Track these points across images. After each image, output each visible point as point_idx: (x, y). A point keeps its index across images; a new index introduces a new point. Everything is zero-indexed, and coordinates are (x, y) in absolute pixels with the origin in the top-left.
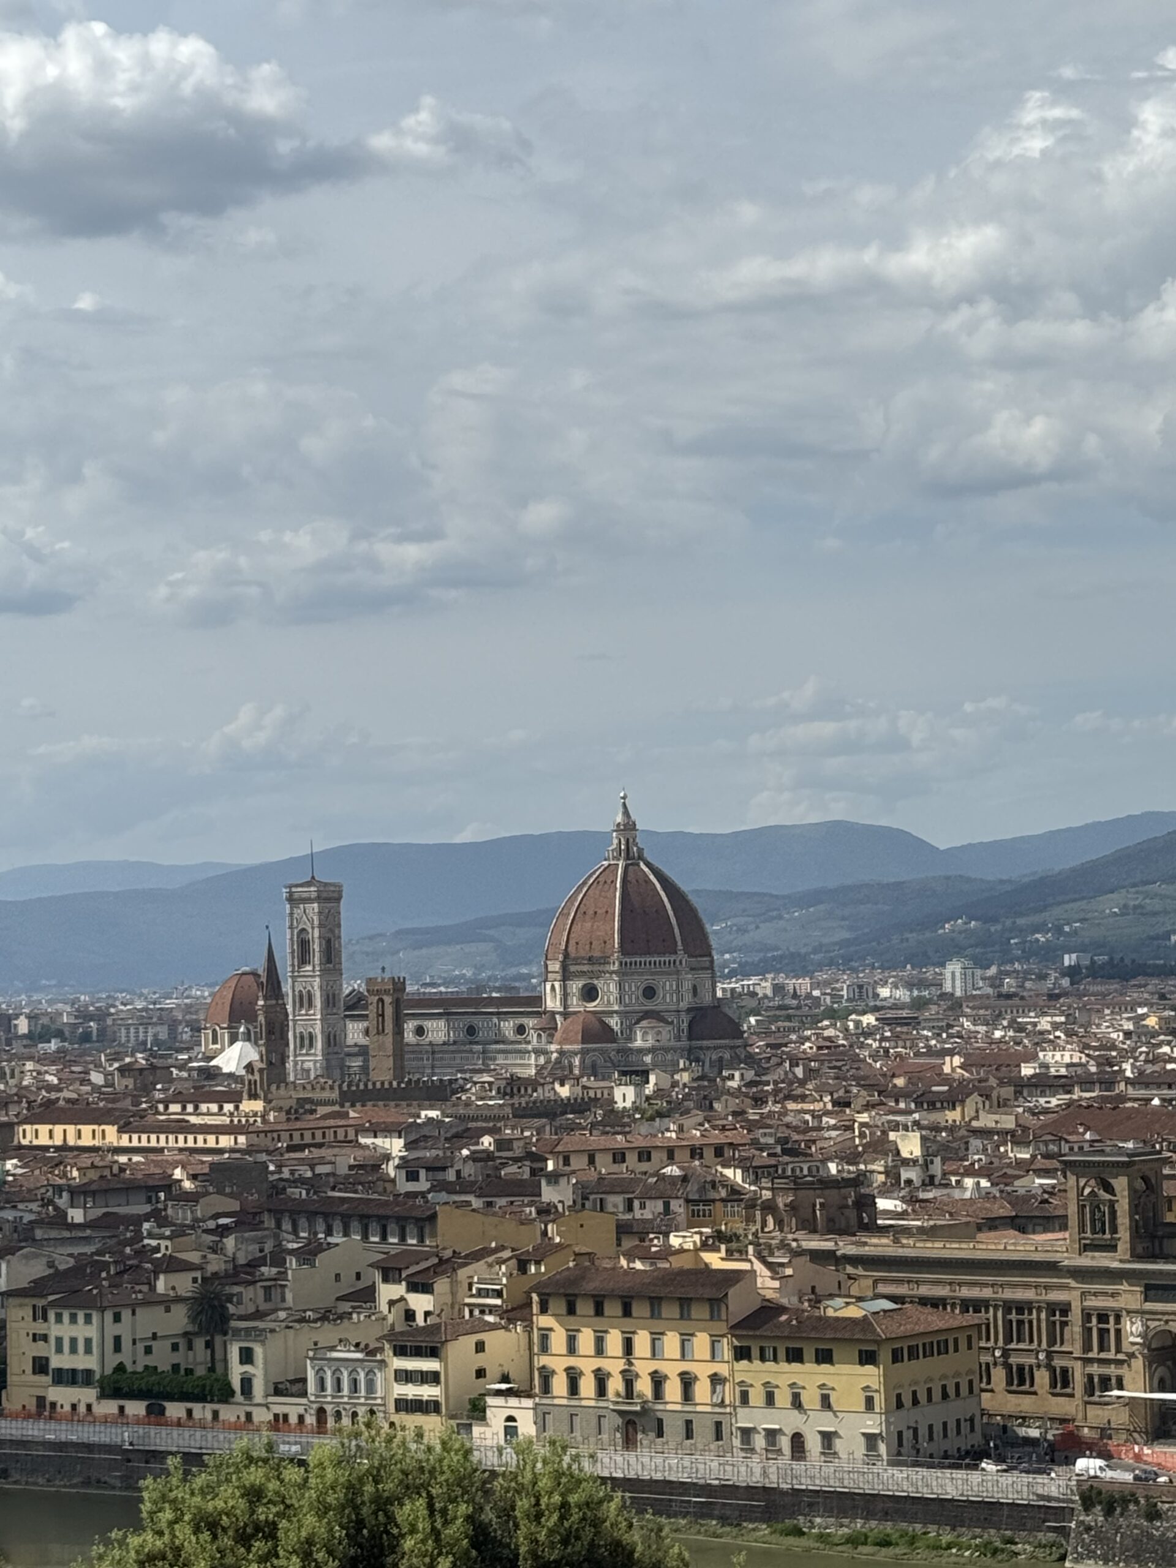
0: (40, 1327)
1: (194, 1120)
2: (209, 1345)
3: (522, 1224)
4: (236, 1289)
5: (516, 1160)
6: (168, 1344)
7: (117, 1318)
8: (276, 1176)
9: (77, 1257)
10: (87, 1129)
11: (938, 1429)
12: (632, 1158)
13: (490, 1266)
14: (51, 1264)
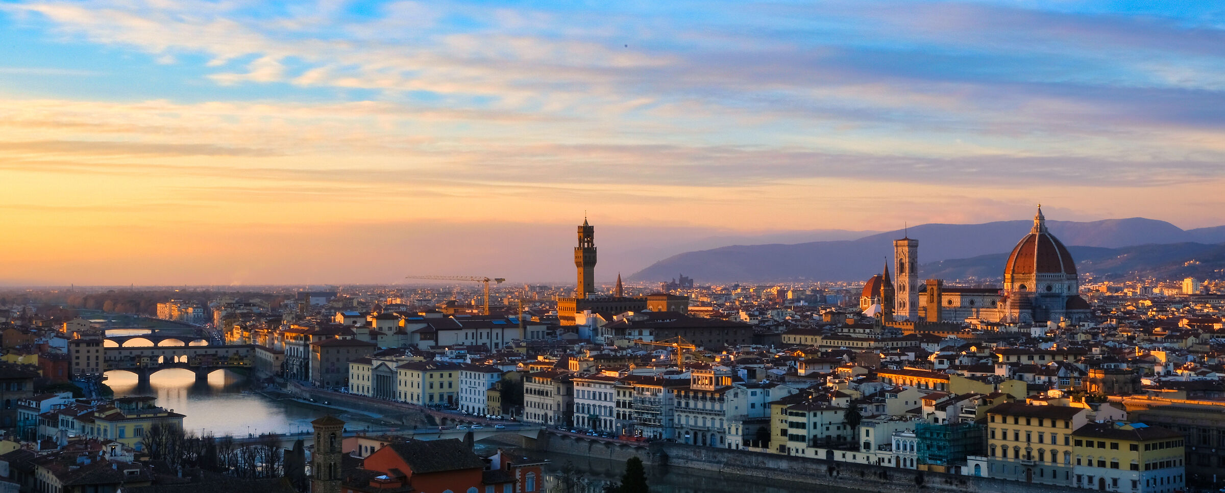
0: (784, 417)
1: (853, 335)
2: (853, 428)
3: (986, 384)
4: (864, 406)
5: (985, 357)
6: (835, 427)
7: (815, 415)
8: (884, 360)
9: (801, 390)
10: (809, 338)
11: (1165, 480)
12: (1036, 358)
13: (971, 401)
14: (789, 392)
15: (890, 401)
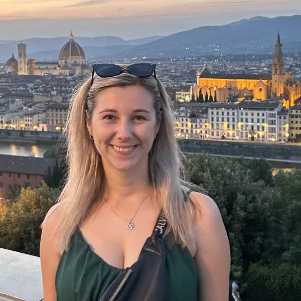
3: (48, 97)
5: (49, 88)
13: (41, 104)
15: (10, 105)
